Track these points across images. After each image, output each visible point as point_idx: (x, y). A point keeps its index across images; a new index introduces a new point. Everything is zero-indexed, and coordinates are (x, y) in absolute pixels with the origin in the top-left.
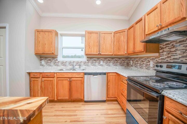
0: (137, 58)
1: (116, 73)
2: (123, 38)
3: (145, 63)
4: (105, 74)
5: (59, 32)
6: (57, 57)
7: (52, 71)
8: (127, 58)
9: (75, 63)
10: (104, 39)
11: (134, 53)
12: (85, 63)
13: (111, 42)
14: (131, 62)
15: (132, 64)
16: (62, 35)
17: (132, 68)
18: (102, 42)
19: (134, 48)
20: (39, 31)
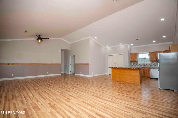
6: (137, 62)
9: (145, 64)
20: (131, 54)
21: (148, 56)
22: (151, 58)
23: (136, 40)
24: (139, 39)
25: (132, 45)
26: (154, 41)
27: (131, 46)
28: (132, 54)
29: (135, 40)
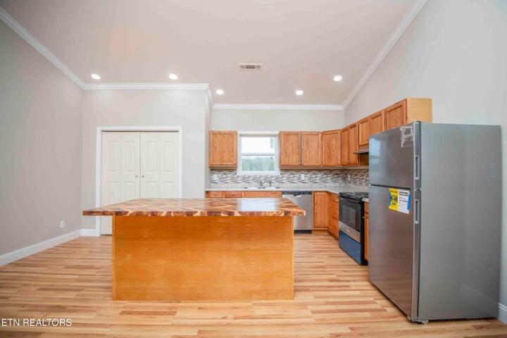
0: (356, 170)
1: (327, 192)
2: (336, 143)
3: (364, 177)
4: (310, 193)
5: (239, 132)
6: (236, 170)
7: (239, 190)
8: (342, 170)
9: (262, 178)
10: (307, 142)
11: (349, 164)
12: (277, 178)
13: (318, 147)
14: (349, 176)
15: (349, 179)
16: (241, 135)
17: (350, 185)
18: (304, 147)
19: (349, 159)
20: (214, 134)
21: (271, 147)
22: (283, 152)
23: (248, 67)
24: (259, 67)
25: (220, 92)
26: (299, 93)
27: (216, 99)
28: (220, 133)
29: (242, 67)
